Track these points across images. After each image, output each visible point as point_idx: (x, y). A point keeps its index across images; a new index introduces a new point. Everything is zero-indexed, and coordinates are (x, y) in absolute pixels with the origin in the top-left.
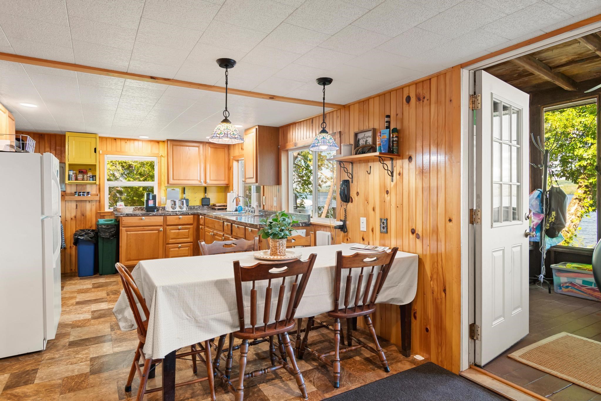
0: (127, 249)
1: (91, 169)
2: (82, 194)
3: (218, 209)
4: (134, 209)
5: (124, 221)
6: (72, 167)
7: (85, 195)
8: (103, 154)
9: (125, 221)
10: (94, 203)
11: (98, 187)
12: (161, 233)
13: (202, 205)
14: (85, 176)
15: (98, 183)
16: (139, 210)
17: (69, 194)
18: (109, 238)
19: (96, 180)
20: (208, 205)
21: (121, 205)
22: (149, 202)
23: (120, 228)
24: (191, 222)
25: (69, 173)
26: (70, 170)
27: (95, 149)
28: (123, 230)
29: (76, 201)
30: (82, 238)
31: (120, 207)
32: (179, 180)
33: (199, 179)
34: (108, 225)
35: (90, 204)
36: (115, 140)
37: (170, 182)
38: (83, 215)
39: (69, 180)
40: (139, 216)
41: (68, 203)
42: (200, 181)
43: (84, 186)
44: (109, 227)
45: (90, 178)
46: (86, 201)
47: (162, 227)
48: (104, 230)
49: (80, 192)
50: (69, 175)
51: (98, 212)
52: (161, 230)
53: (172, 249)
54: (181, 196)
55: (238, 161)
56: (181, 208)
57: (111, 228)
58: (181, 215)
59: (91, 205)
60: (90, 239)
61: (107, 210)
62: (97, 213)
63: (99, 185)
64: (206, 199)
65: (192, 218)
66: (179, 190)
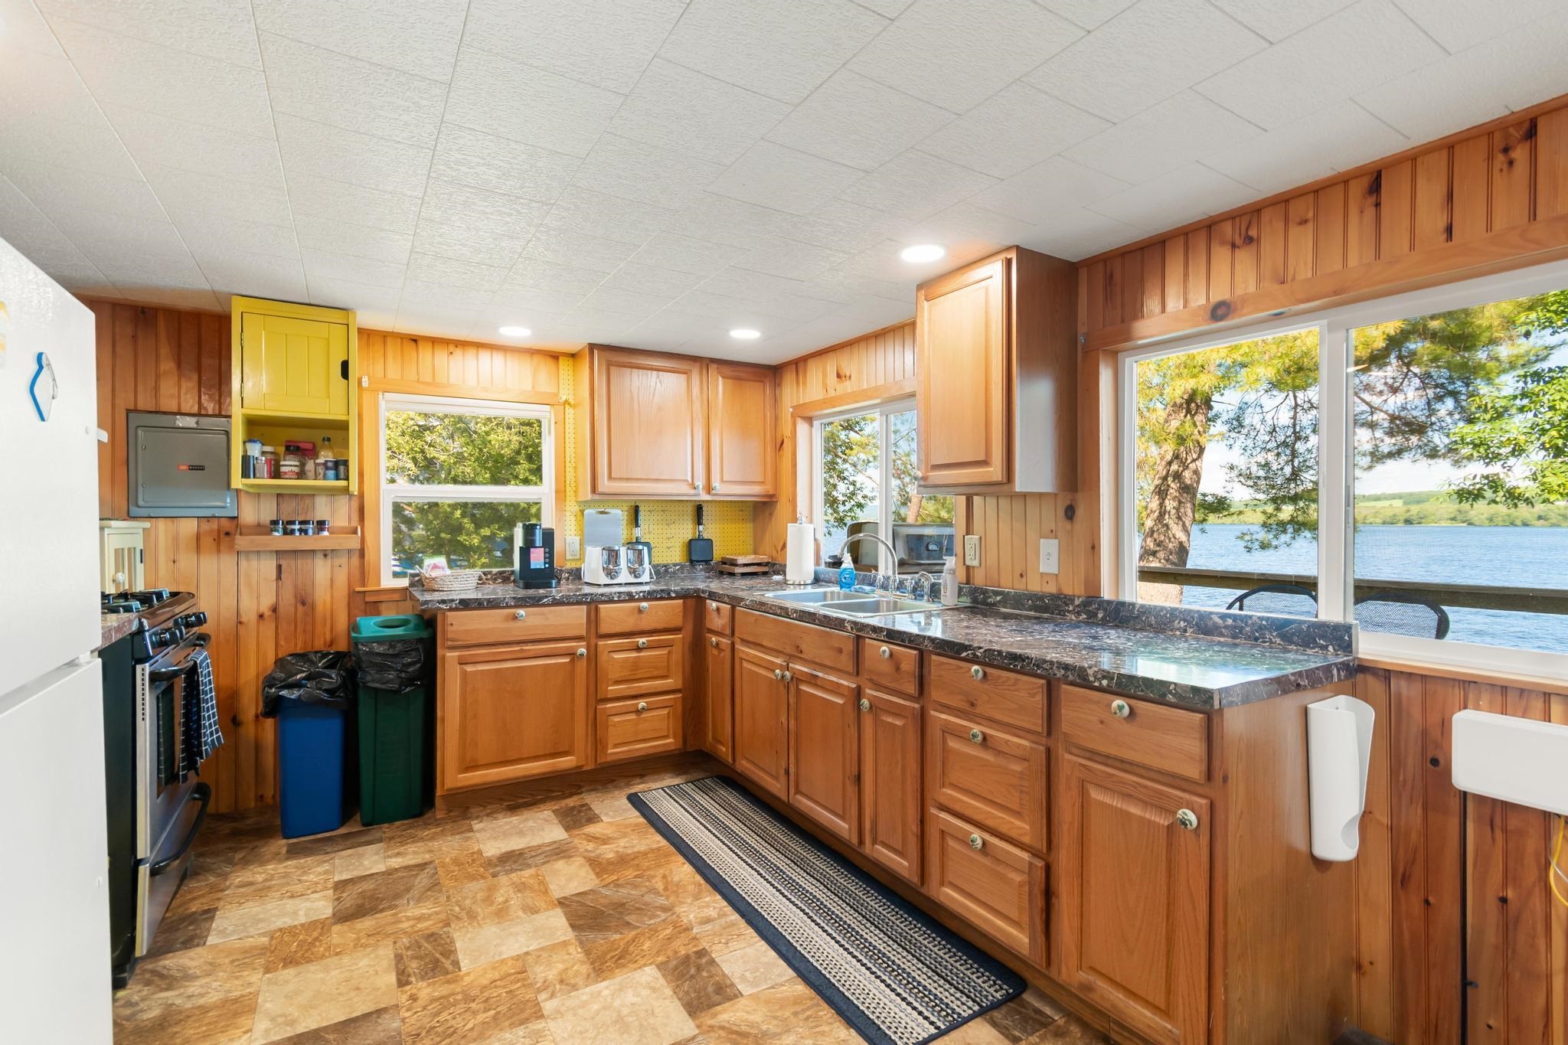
0: (463, 728)
1: (329, 440)
2: (297, 527)
3: (743, 575)
4: (480, 579)
5: (454, 628)
6: (256, 427)
7: (310, 532)
8: (374, 390)
9: (458, 625)
10: (344, 560)
11: (355, 504)
12: (582, 666)
13: (691, 561)
14: (310, 465)
15: (354, 488)
16: (495, 579)
17: (248, 527)
18: (397, 692)
19: (347, 479)
20: (707, 562)
21: (435, 567)
22: (532, 555)
23: (440, 652)
24: (678, 622)
25: (245, 451)
26: (249, 439)
27: (345, 365)
28: (448, 658)
29: (277, 551)
30: (294, 694)
31: (434, 574)
32: (628, 479)
33: (690, 480)
34: (391, 641)
35: (329, 561)
36: (413, 343)
37: (600, 489)
38: (304, 601)
39: (245, 474)
40: (508, 607)
41: (248, 560)
42: (693, 483)
43: (308, 501)
44: (399, 647)
45: (327, 468)
46: (313, 552)
47: (584, 643)
48: (378, 660)
49: (293, 523)
50: (246, 459)
51: (358, 589)
52: (582, 655)
53: (616, 719)
54: (625, 532)
55: (810, 420)
56: (633, 572)
57: (406, 653)
58: (645, 599)
59: (332, 567)
60: (325, 696)
61: (388, 582)
62: (352, 595)
63: (361, 496)
64: (702, 542)
65: (681, 609)
66: (620, 514)
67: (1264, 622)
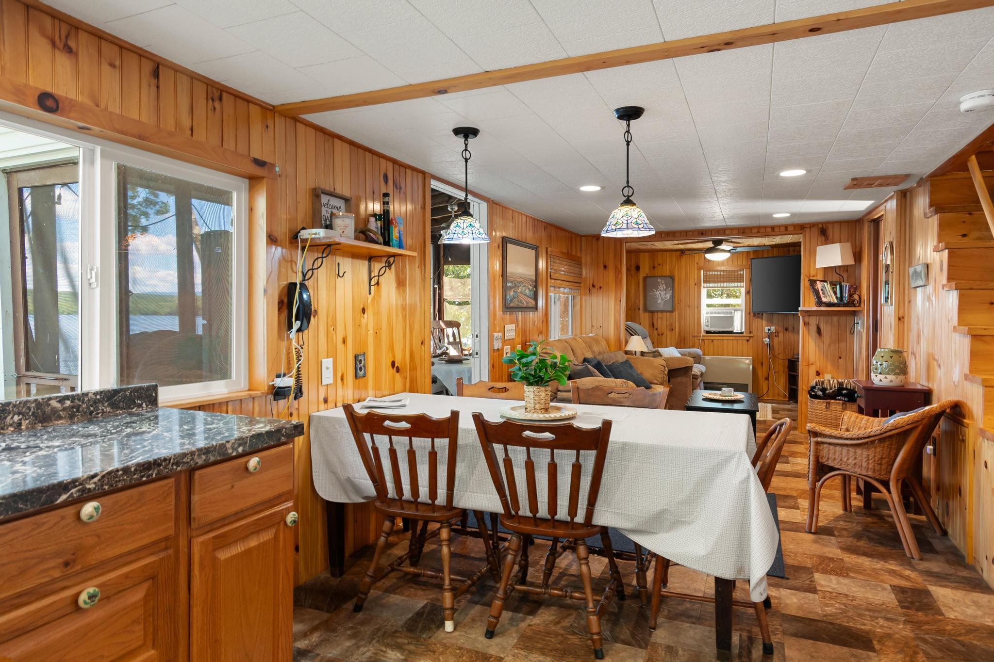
67: (98, 397)
